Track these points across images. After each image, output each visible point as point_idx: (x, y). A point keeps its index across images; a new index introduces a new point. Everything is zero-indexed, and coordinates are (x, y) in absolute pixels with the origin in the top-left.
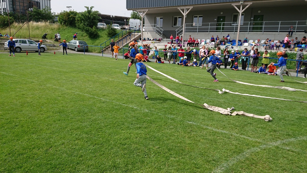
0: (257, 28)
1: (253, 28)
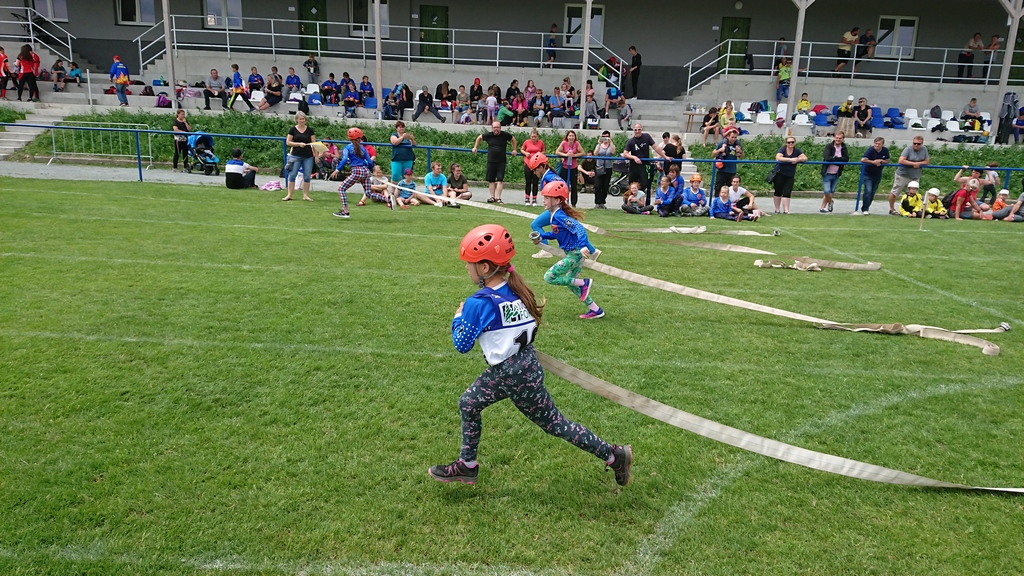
0: (434, 51)
1: (423, 50)
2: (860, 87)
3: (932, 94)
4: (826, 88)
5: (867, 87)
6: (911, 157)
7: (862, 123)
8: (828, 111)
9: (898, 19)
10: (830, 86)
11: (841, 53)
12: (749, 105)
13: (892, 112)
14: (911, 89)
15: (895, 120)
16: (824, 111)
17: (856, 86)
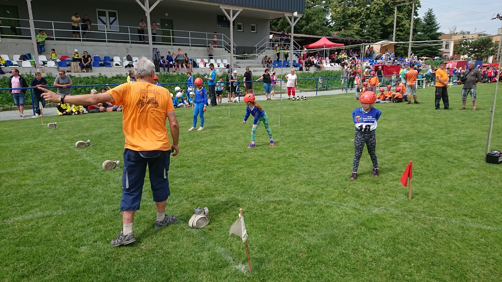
2: (88, 46)
3: (127, 49)
4: (68, 47)
5: (91, 46)
6: (60, 83)
7: (85, 65)
8: (69, 59)
9: (107, 12)
10: (71, 45)
11: (74, 28)
12: (19, 56)
13: (106, 58)
14: (116, 47)
15: (107, 62)
16: (67, 59)
17: (85, 45)
